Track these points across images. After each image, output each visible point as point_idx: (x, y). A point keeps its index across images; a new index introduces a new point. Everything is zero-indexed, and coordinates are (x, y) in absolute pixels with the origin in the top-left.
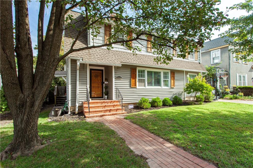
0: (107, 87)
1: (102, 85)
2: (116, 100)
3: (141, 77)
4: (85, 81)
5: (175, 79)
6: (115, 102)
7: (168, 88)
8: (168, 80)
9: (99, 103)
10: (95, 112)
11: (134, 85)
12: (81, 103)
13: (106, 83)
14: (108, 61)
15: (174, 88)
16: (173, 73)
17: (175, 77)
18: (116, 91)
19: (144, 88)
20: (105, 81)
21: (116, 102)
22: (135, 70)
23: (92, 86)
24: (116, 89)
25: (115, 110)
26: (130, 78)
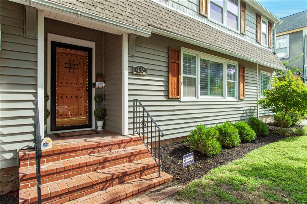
0: (101, 98)
1: (88, 90)
2: (134, 134)
3: (190, 73)
4: (31, 73)
5: (246, 81)
6: (130, 141)
7: (235, 100)
8: (234, 83)
9: (82, 150)
10: (65, 194)
11: (176, 92)
12: (9, 156)
13: (100, 84)
14: (111, 14)
15: (244, 100)
16: (242, 69)
17: (246, 78)
18: (132, 109)
19: (194, 99)
20: (96, 81)
21: (134, 141)
22: (177, 54)
23: (58, 92)
24: (132, 104)
25: (136, 172)
26: (167, 73)
